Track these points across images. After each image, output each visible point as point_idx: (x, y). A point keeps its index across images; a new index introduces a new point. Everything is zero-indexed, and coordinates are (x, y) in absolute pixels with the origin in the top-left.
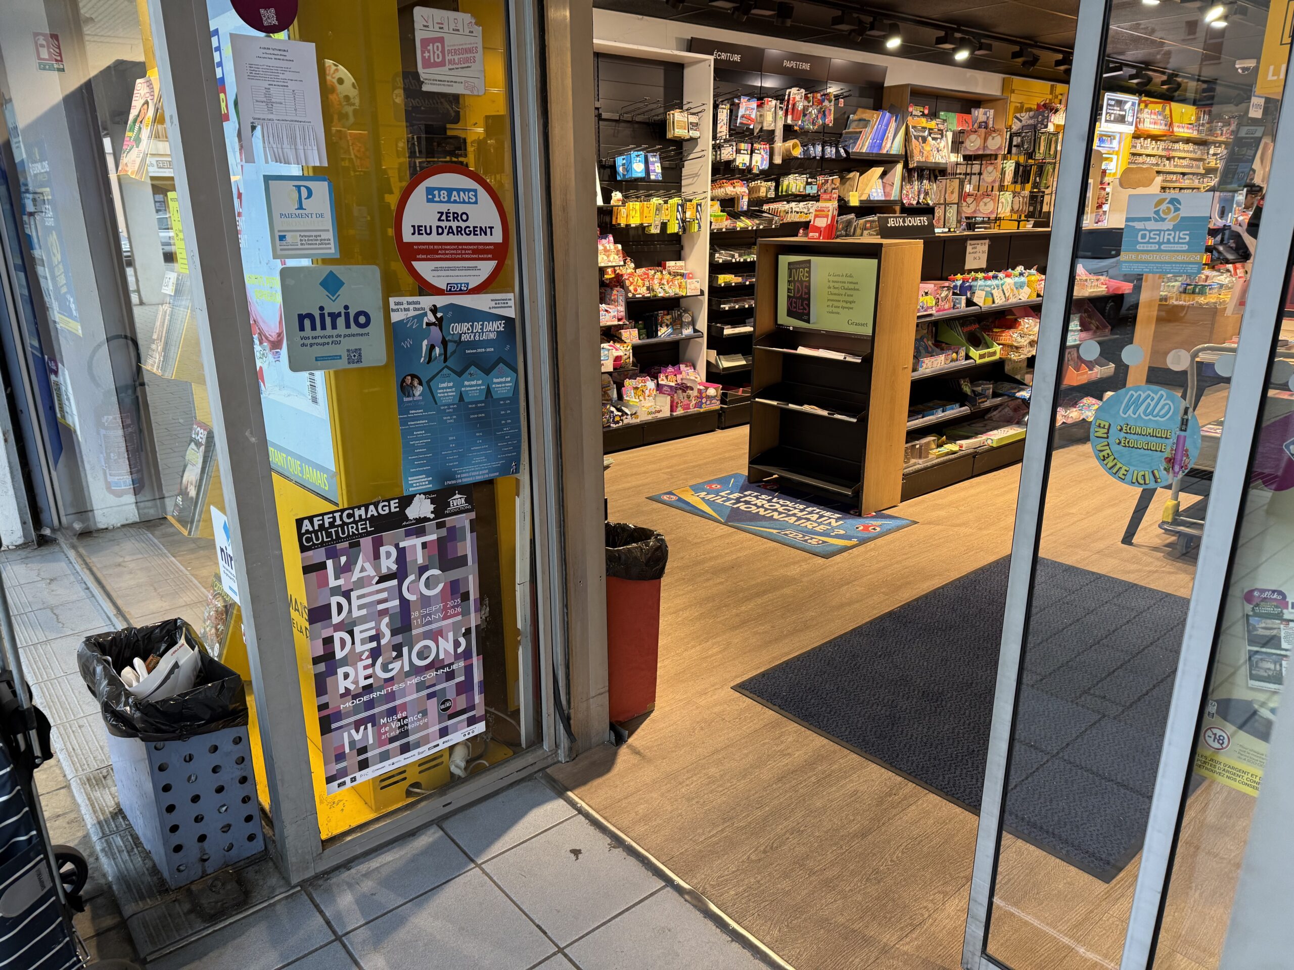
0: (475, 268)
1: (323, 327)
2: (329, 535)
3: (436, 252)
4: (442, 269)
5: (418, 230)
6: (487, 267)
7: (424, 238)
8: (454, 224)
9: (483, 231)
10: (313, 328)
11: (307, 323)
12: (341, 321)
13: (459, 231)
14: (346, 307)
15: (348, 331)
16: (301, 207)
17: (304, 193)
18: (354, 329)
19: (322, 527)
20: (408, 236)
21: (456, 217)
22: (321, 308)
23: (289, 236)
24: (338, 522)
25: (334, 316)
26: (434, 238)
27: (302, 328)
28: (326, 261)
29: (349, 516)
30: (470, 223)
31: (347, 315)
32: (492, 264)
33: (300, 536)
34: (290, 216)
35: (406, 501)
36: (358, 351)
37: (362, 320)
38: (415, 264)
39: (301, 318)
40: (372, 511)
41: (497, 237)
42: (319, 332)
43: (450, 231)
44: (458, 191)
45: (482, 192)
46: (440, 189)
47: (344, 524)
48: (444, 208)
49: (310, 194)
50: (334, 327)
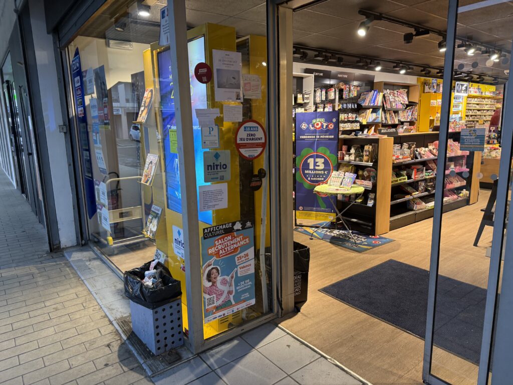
0: (257, 150)
1: (214, 169)
2: (212, 234)
3: (245, 146)
4: (247, 151)
5: (241, 139)
6: (260, 150)
7: (243, 142)
8: (251, 137)
9: (259, 139)
10: (211, 169)
11: (210, 168)
12: (219, 167)
13: (253, 139)
14: (220, 163)
15: (221, 170)
16: (210, 134)
17: (211, 129)
18: (222, 169)
19: (210, 231)
20: (238, 142)
21: (252, 135)
22: (214, 163)
23: (207, 142)
24: (215, 230)
25: (217, 166)
26: (246, 142)
27: (208, 169)
28: (216, 149)
29: (218, 228)
30: (256, 137)
31: (221, 165)
32: (262, 149)
33: (204, 234)
34: (207, 136)
35: (234, 224)
36: (223, 176)
37: (224, 167)
38: (240, 150)
39: (208, 166)
40: (224, 227)
41: (263, 141)
42: (213, 170)
43: (250, 139)
44: (253, 127)
45: (259, 127)
46: (248, 127)
47: (216, 230)
48: (249, 132)
49: (213, 130)
50: (217, 169)
